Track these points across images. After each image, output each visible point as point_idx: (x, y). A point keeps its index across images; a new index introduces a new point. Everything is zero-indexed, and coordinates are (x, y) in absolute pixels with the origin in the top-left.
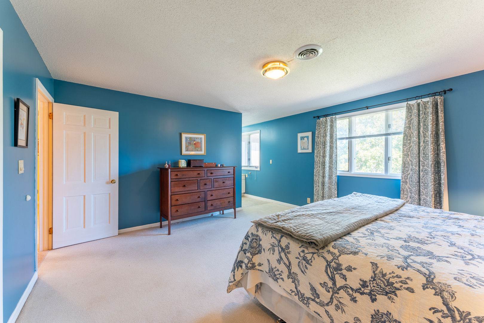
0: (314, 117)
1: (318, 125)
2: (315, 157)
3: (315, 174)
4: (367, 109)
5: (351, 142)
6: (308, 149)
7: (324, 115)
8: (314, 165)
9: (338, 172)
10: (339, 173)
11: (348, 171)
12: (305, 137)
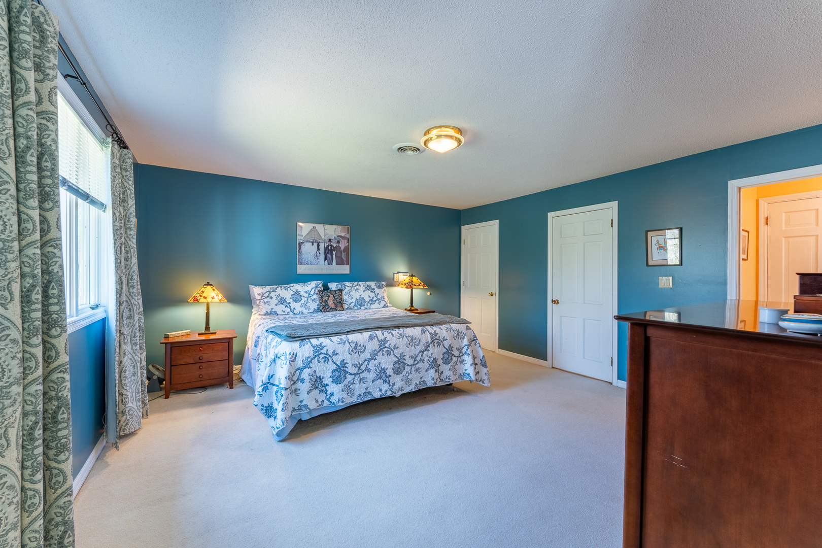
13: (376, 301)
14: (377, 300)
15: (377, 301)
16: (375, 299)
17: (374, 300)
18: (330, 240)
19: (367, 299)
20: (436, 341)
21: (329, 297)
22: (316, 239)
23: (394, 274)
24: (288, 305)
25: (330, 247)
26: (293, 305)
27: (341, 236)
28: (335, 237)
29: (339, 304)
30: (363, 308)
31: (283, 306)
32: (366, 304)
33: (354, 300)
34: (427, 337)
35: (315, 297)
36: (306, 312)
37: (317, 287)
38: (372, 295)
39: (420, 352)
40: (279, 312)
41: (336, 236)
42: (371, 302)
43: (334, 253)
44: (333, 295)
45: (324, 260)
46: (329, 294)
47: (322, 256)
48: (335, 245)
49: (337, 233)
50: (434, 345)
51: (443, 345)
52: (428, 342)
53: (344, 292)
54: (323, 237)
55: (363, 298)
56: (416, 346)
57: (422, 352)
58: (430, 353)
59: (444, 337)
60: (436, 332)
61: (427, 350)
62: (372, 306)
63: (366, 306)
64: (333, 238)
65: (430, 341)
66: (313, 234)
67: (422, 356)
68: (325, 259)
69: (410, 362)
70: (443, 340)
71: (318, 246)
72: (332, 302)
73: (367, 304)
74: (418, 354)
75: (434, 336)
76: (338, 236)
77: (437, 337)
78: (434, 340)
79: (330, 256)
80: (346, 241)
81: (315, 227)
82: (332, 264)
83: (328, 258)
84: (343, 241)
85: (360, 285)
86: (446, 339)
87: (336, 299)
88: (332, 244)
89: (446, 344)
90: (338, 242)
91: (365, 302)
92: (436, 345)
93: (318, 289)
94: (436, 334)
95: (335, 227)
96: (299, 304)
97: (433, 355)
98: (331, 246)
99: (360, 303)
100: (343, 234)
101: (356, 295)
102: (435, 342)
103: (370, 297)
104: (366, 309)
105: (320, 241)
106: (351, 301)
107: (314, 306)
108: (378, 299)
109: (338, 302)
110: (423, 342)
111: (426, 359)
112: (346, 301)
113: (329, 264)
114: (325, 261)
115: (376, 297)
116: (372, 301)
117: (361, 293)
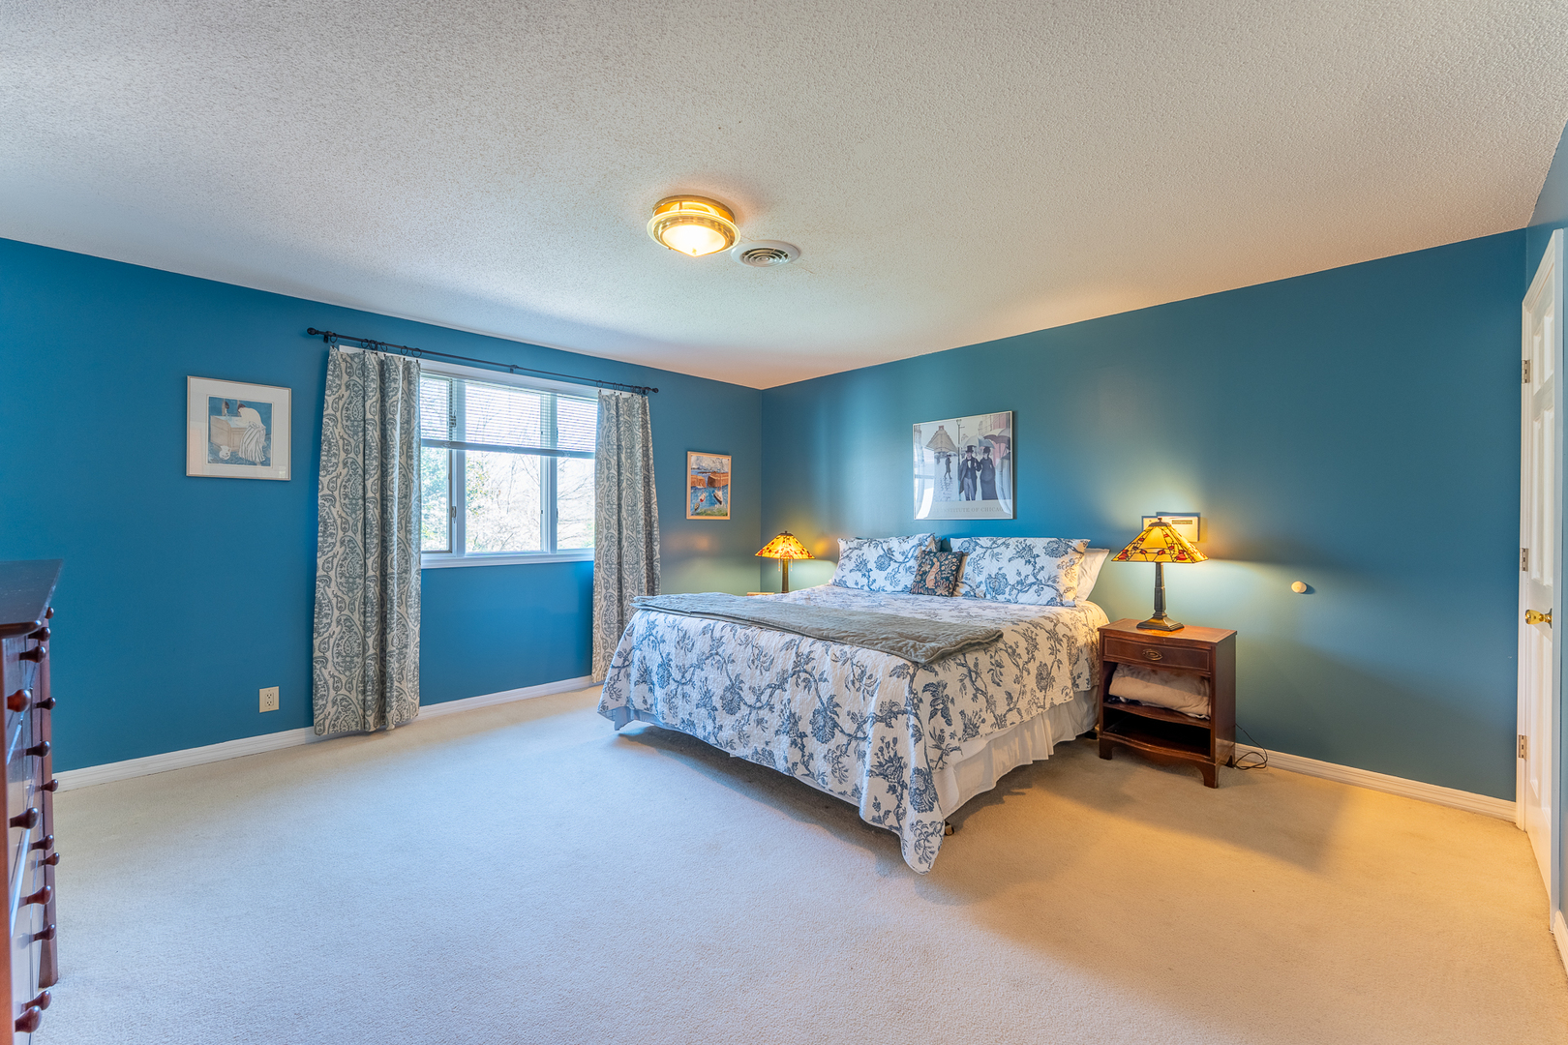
0: (311, 332)
1: (334, 372)
2: (320, 501)
3: (320, 573)
4: (511, 371)
5: (461, 460)
6: (266, 463)
7: (362, 341)
8: (317, 537)
9: (424, 557)
10: (426, 562)
11: (450, 551)
12: (241, 406)
13: (1031, 585)
14: (1034, 584)
15: (1035, 587)
16: (1031, 579)
17: (1028, 582)
18: (970, 449)
19: (1012, 579)
20: (803, 675)
21: (932, 565)
22: (943, 450)
23: (1143, 517)
24: (866, 575)
25: (969, 463)
26: (875, 574)
27: (992, 437)
28: (980, 441)
29: (951, 584)
30: (1001, 598)
31: (860, 574)
32: (1007, 590)
33: (982, 578)
34: (789, 659)
35: (912, 563)
36: (889, 588)
37: (921, 545)
38: (1028, 570)
39: (769, 686)
40: (851, 584)
41: (981, 438)
42: (1019, 587)
43: (978, 474)
44: (941, 563)
45: (958, 490)
46: (935, 560)
47: (956, 484)
48: (979, 458)
49: (984, 430)
50: (797, 685)
51: (816, 689)
52: (787, 671)
53: (968, 559)
54: (957, 445)
55: (1004, 576)
56: (763, 671)
57: (773, 687)
58: (787, 695)
59: (822, 674)
60: (812, 656)
61: (781, 685)
62: (1022, 598)
63: (1007, 596)
64: (975, 443)
65: (790, 672)
66: (939, 441)
67: (771, 696)
68: (962, 489)
69: (750, 699)
70: (820, 680)
71: (948, 462)
72: (933, 577)
73: (1011, 590)
74: (765, 689)
75: (802, 663)
76: (985, 438)
77: (808, 668)
78: (799, 671)
79: (970, 481)
80: (1003, 446)
81: (942, 427)
82: (974, 499)
83: (966, 487)
84: (996, 446)
85: (1008, 546)
86: (826, 680)
87: (941, 571)
88: (974, 455)
89: (826, 690)
90: (987, 450)
91: (1007, 584)
92: (803, 685)
93: (923, 548)
94: (809, 660)
95: (980, 418)
96: (884, 574)
97: (792, 704)
98: (973, 460)
99: (997, 585)
100: (996, 432)
101: (990, 567)
102: (799, 677)
103: (1019, 574)
104: (1009, 601)
105: (952, 453)
106: (978, 579)
107: (907, 580)
108: (1038, 582)
109: (942, 578)
110: (778, 668)
111: (778, 707)
112: (966, 578)
113: (968, 499)
114: (960, 493)
115: (1035, 576)
116: (1022, 585)
117: (1004, 562)
